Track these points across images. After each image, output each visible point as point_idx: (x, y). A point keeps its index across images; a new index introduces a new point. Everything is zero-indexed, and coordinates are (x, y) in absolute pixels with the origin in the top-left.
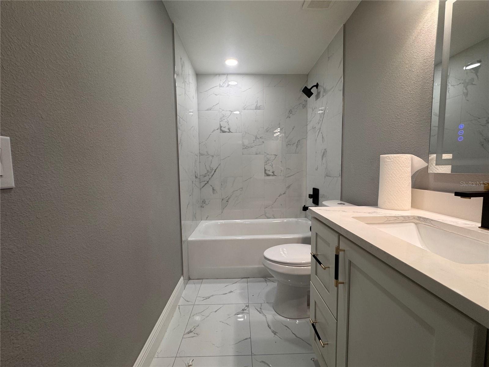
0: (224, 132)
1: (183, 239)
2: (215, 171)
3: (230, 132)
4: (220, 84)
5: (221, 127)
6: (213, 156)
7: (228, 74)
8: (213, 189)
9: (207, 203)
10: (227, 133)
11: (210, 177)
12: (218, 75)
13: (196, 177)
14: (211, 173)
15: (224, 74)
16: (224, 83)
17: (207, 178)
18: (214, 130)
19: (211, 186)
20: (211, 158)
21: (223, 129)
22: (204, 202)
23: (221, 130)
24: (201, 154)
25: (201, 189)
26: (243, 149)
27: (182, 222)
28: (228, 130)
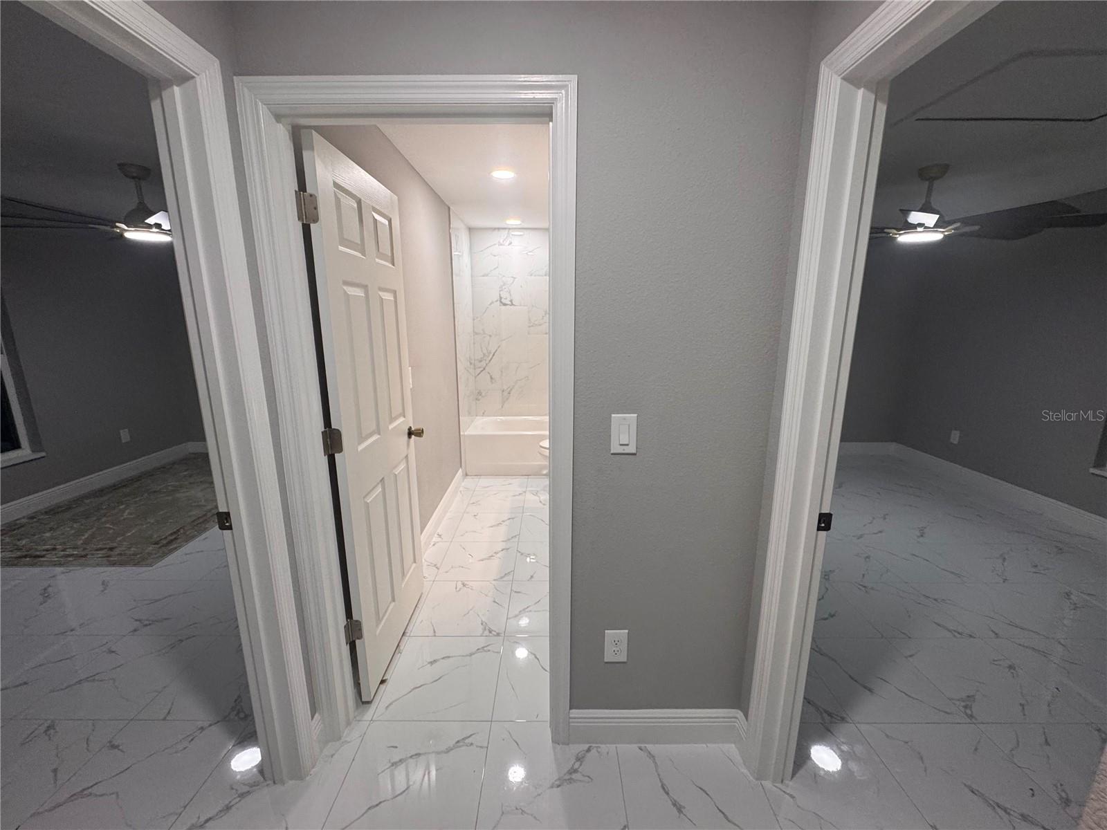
0: (505, 305)
1: (461, 433)
2: (493, 355)
3: (512, 304)
4: (499, 242)
5: (501, 298)
6: (490, 336)
7: (509, 229)
8: (491, 378)
9: (483, 394)
10: (508, 307)
11: (487, 362)
12: (497, 230)
13: (471, 364)
14: (488, 357)
15: (505, 229)
16: (505, 240)
17: (483, 364)
18: (492, 303)
19: (489, 373)
20: (488, 337)
21: (503, 300)
22: (480, 393)
23: (501, 302)
24: (476, 333)
25: (475, 377)
26: (529, 327)
27: (460, 417)
28: (509, 303)
